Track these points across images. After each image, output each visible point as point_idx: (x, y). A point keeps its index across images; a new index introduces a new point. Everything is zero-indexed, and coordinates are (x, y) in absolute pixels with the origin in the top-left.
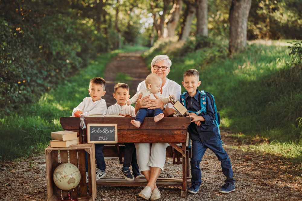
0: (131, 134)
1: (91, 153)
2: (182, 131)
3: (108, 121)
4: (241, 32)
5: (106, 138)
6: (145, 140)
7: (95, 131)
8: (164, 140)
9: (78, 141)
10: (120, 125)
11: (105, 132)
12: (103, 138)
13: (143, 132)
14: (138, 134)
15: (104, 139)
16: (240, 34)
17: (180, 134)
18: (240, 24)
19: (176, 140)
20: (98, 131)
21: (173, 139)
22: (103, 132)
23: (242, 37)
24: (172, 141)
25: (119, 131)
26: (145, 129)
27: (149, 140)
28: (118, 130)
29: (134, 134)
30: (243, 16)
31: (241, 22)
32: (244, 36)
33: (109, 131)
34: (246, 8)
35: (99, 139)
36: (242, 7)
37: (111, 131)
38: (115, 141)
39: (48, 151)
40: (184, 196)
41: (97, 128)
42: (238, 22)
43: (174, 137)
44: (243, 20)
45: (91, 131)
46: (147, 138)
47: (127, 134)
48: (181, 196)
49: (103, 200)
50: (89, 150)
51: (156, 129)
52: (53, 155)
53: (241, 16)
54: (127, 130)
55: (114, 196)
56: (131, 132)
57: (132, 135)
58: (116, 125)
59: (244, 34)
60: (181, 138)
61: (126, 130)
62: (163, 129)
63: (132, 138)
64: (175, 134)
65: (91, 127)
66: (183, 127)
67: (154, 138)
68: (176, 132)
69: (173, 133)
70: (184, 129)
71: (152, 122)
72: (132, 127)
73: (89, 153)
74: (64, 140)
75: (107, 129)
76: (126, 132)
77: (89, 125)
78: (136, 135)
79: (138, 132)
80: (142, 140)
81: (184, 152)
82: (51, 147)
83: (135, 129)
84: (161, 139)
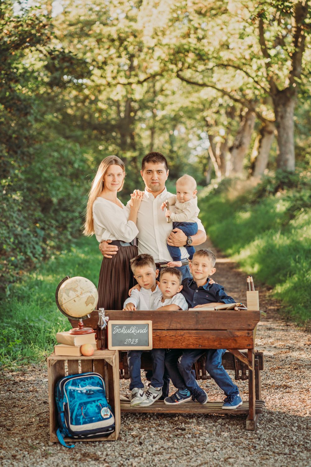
0: (173, 336)
1: (114, 365)
2: (247, 331)
3: (139, 316)
5: (135, 341)
6: (193, 345)
7: (118, 330)
8: (221, 345)
9: (96, 346)
10: (157, 322)
11: (133, 332)
12: (132, 341)
13: (189, 333)
14: (182, 336)
15: (132, 343)
17: (245, 336)
19: (238, 345)
20: (122, 331)
21: (234, 343)
22: (131, 331)
24: (232, 347)
25: (154, 331)
26: (193, 329)
28: (153, 330)
29: (177, 335)
33: (139, 331)
35: (125, 343)
37: (142, 331)
38: (149, 346)
39: (52, 362)
40: (250, 428)
41: (121, 326)
43: (235, 340)
45: (113, 330)
46: (196, 341)
47: (166, 335)
48: (247, 428)
49: (132, 434)
50: (111, 360)
51: (209, 328)
52: (57, 367)
54: (167, 330)
55: (147, 429)
56: (172, 333)
57: (173, 337)
58: (150, 322)
60: (245, 341)
61: (164, 330)
62: (219, 328)
63: (174, 342)
64: (237, 336)
65: (113, 326)
66: (249, 325)
67: (206, 341)
68: (238, 333)
69: (235, 335)
70: (250, 328)
71: (204, 318)
72: (174, 326)
73: (111, 364)
74: (76, 344)
75: (136, 329)
76: (165, 332)
77: (111, 323)
78: (180, 338)
79: (182, 332)
80: (189, 345)
81: (250, 362)
82: (57, 354)
83: (178, 328)
84: (216, 343)
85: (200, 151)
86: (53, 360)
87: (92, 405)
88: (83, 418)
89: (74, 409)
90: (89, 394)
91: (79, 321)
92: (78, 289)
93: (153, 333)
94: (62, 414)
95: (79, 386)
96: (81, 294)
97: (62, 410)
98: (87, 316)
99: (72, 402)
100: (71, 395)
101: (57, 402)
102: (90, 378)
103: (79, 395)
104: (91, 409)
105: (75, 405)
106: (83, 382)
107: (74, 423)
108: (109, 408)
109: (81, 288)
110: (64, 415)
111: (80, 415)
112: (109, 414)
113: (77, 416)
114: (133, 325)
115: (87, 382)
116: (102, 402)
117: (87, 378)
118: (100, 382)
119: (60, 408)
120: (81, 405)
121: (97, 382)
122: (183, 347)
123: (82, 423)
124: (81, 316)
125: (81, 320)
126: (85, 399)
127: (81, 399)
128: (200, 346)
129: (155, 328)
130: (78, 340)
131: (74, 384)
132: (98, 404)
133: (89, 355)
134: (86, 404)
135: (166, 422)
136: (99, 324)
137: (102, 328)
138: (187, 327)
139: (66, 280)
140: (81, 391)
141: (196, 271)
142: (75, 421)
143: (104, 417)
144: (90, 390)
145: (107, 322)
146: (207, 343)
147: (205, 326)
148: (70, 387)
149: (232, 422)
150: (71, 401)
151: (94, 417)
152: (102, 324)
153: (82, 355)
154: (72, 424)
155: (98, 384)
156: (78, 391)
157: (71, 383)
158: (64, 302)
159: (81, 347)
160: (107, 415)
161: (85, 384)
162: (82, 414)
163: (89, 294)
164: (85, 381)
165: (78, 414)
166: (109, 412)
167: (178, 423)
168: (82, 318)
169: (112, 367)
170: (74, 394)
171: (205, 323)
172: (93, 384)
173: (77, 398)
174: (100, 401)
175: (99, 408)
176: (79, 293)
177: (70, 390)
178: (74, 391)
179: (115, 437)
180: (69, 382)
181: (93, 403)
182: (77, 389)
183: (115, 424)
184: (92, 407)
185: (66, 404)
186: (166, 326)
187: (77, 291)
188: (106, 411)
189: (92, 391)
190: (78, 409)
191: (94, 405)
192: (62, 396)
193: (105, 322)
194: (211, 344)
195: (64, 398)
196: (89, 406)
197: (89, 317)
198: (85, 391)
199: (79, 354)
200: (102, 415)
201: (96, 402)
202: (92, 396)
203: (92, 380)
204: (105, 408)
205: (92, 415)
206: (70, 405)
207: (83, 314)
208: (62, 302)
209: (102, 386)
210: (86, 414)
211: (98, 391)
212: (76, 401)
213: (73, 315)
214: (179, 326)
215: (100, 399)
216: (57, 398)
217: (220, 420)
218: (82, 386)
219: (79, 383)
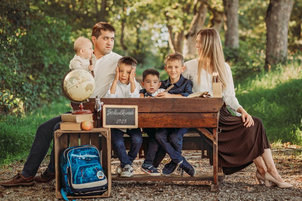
0: (154, 117)
1: (107, 137)
2: (213, 114)
3: (127, 102)
4: (281, 39)
5: (124, 121)
6: (170, 125)
7: (111, 113)
8: (192, 124)
9: (93, 123)
10: (142, 107)
11: (123, 114)
12: (122, 121)
13: (167, 115)
14: (161, 117)
15: (122, 123)
16: (280, 42)
17: (211, 117)
18: (280, 30)
19: (206, 124)
20: (114, 113)
21: (202, 123)
22: (121, 113)
23: (281, 46)
24: (201, 126)
25: (139, 114)
26: (170, 112)
27: (175, 125)
28: (138, 113)
29: (157, 117)
30: (284, 19)
31: (281, 26)
32: (284, 44)
33: (127, 113)
34: (286, 9)
35: (117, 123)
36: (282, 8)
37: (130, 113)
38: (135, 125)
39: (58, 134)
40: (214, 190)
41: (113, 109)
42: (276, 26)
43: (203, 121)
44: (283, 24)
45: (107, 113)
46: (173, 122)
47: (149, 117)
48: (212, 190)
49: (120, 194)
50: (106, 133)
51: (183, 112)
53: (280, 19)
54: (150, 113)
55: (132, 191)
56: (153, 115)
57: (155, 119)
58: (136, 107)
59: (284, 41)
60: (212, 122)
61: (148, 113)
62: (191, 111)
63: (155, 122)
64: (205, 118)
65: (107, 109)
66: (214, 109)
67: (180, 122)
68: (206, 115)
69: (203, 117)
70: (215, 111)
71: (179, 103)
72: (155, 110)
73: (105, 136)
74: (77, 121)
75: (125, 111)
76: (148, 115)
77: (105, 106)
78: (159, 119)
79: (162, 115)
80: (167, 124)
81: (215, 138)
82: (61, 130)
83: (158, 112)
84: (188, 123)
86: (59, 133)
87: (90, 169)
88: (83, 178)
89: (76, 171)
90: (87, 160)
91: (80, 104)
92: (80, 77)
93: (138, 115)
94: (66, 176)
95: (79, 154)
96: (83, 82)
97: (66, 173)
98: (86, 100)
99: (74, 166)
100: (73, 160)
101: (61, 167)
102: (89, 148)
103: (79, 161)
104: (89, 171)
105: (77, 168)
106: (82, 151)
107: (75, 182)
108: (103, 172)
109: (82, 77)
110: (67, 176)
111: (80, 176)
112: (103, 176)
113: (77, 176)
114: (123, 109)
115: (86, 151)
116: (98, 167)
117: (86, 149)
118: (96, 152)
119: (64, 172)
120: (81, 168)
121: (93, 152)
122: (162, 127)
123: (81, 183)
124: (81, 100)
125: (81, 103)
126: (84, 164)
127: (81, 164)
128: (176, 126)
129: (140, 111)
130: (79, 118)
131: (76, 152)
132: (95, 168)
133: (87, 129)
134: (85, 167)
135: (147, 188)
136: (95, 107)
137: (98, 110)
138: (165, 111)
139: (70, 72)
140: (81, 158)
141: (171, 73)
142: (76, 181)
143: (99, 178)
144: (88, 158)
145: (102, 106)
146: (181, 123)
147: (180, 110)
148: (72, 155)
149: (199, 188)
150: (73, 166)
151: (91, 178)
152: (98, 107)
153: (83, 130)
154: (73, 183)
155: (94, 153)
156: (79, 158)
157: (73, 151)
158: (68, 88)
159: (81, 124)
160: (101, 177)
161: (84, 153)
162: (81, 175)
163: (88, 82)
164: (84, 151)
165: (78, 175)
166: (103, 175)
167: (157, 188)
168: (83, 101)
169: (106, 138)
170: (75, 160)
171: (179, 108)
172: (91, 153)
173: (78, 163)
174: (96, 166)
175: (96, 171)
176: (80, 81)
177: (73, 157)
178: (75, 157)
179: (107, 195)
180: (71, 151)
181: (91, 167)
182: (78, 156)
183: (107, 184)
184: (90, 170)
185: (69, 167)
186: (149, 110)
187: (79, 79)
188: (101, 174)
189: (90, 158)
190: (79, 171)
191: (91, 168)
192: (66, 162)
193: (100, 106)
194: (185, 123)
195: (68, 163)
196: (87, 169)
197: (88, 101)
198: (84, 158)
199: (79, 129)
200: (98, 176)
201: (93, 166)
202: (90, 162)
203: (90, 150)
204: (100, 171)
205: (90, 176)
206: (73, 168)
207: (84, 99)
208: (67, 88)
209: (97, 155)
210: (85, 176)
211: (95, 158)
212: (77, 165)
213: (75, 99)
214: (159, 110)
215: (96, 165)
216: (62, 164)
217: (190, 187)
218: (82, 155)
219: (80, 152)
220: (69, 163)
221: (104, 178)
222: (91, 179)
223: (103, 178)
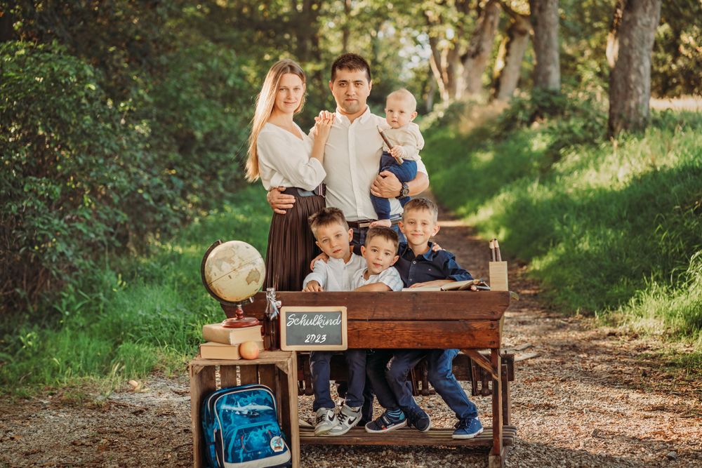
0: (378, 329)
1: (289, 373)
2: (490, 322)
3: (327, 299)
4: (637, 82)
5: (321, 337)
6: (409, 343)
7: (294, 321)
8: (451, 342)
9: (262, 344)
10: (354, 309)
11: (318, 323)
12: (316, 339)
13: (403, 325)
14: (392, 329)
15: (317, 341)
16: (635, 87)
17: (487, 329)
18: (635, 65)
19: (477, 342)
20: (301, 322)
21: (470, 340)
22: (315, 323)
23: (638, 95)
24: (468, 346)
25: (350, 322)
26: (409, 318)
27: (418, 343)
28: (348, 320)
29: (384, 328)
30: (642, 44)
31: (637, 58)
32: (644, 92)
33: (327, 323)
35: (307, 341)
36: (639, 23)
37: (332, 323)
38: (342, 344)
39: (197, 368)
40: (495, 467)
41: (299, 315)
43: (472, 336)
44: (641, 53)
45: (287, 321)
46: (414, 337)
47: (368, 329)
50: (286, 365)
51: (433, 318)
52: (205, 376)
53: (636, 44)
54: (369, 320)
56: (376, 325)
57: (379, 332)
58: (344, 309)
59: (643, 86)
60: (488, 337)
61: (365, 320)
62: (448, 318)
63: (380, 338)
64: (475, 330)
65: (288, 314)
66: (493, 313)
67: (428, 337)
68: (476, 325)
69: (472, 328)
70: (495, 317)
71: (424, 302)
72: (379, 315)
73: (285, 371)
74: (232, 342)
75: (323, 319)
76: (366, 324)
77: (285, 310)
78: (388, 332)
79: (392, 324)
80: (403, 342)
81: (495, 368)
82: (203, 357)
83: (386, 318)
84: (443, 340)
85: (416, 63)
86: (198, 365)
87: (257, 433)
88: (244, 452)
89: (231, 439)
90: (252, 416)
91: (236, 308)
92: (236, 259)
93: (348, 325)
94: (212, 447)
95: (237, 404)
96: (240, 266)
97: (212, 441)
98: (248, 300)
99: (227, 428)
100: (226, 417)
101: (204, 428)
102: (255, 393)
103: (237, 418)
104: (255, 438)
105: (232, 433)
106: (243, 399)
107: (230, 459)
108: (282, 437)
109: (239, 258)
110: (215, 447)
111: (240, 448)
112: (283, 446)
113: (234, 449)
114: (319, 313)
115: (249, 398)
116: (272, 429)
117: (249, 393)
118: (269, 399)
119: (209, 438)
120: (240, 432)
121: (264, 398)
122: (393, 346)
123: (242, 459)
124: (239, 300)
125: (240, 306)
126: (247, 424)
127: (240, 424)
128: (420, 345)
129: (351, 318)
130: (236, 336)
131: (230, 401)
132: (267, 430)
133: (250, 358)
134: (248, 430)
135: (368, 459)
136: (266, 311)
137: (272, 318)
138: (400, 316)
139: (217, 245)
140: (240, 412)
141: (413, 233)
142: (232, 456)
143: (275, 451)
144: (254, 411)
145: (279, 309)
146: (429, 341)
147: (427, 315)
148: (224, 407)
149: (467, 459)
150: (225, 427)
151: (260, 451)
152: (271, 312)
153: (242, 358)
154: (226, 461)
155: (266, 402)
156: (236, 411)
157: (225, 399)
158: (214, 278)
159: (240, 346)
160: (279, 447)
161: (247, 401)
162: (241, 446)
163: (251, 267)
164: (246, 397)
165: (235, 446)
166: (283, 444)
167: (386, 459)
168: (242, 302)
169: (287, 375)
170: (230, 417)
171: (426, 310)
172: (258, 402)
173: (234, 423)
174: (269, 428)
175: (268, 437)
176: (236, 265)
177: (224, 410)
178: (230, 411)
180: (222, 399)
181: (259, 430)
182: (234, 408)
183: (291, 460)
184: (257, 436)
185: (219, 431)
186: (368, 315)
187: (233, 262)
188: (278, 442)
189: (258, 412)
190: (236, 439)
191: (260, 432)
192: (211, 419)
193: (276, 309)
194: (436, 341)
195: (215, 423)
196: (252, 434)
197: (252, 301)
198: (246, 412)
199: (236, 357)
200: (273, 447)
201: (263, 428)
202: (257, 419)
203: (257, 396)
204: (277, 437)
205: (258, 448)
206: (224, 433)
207: (243, 298)
208: (211, 279)
209: (271, 405)
210: (248, 446)
211: (266, 412)
212: (233, 427)
213: (228, 299)
214: (387, 315)
215: (269, 425)
216: (204, 423)
217: (449, 456)
218: (242, 405)
219: (238, 400)
220: (217, 421)
221: (285, 449)
222: (260, 453)
223: (282, 450)
